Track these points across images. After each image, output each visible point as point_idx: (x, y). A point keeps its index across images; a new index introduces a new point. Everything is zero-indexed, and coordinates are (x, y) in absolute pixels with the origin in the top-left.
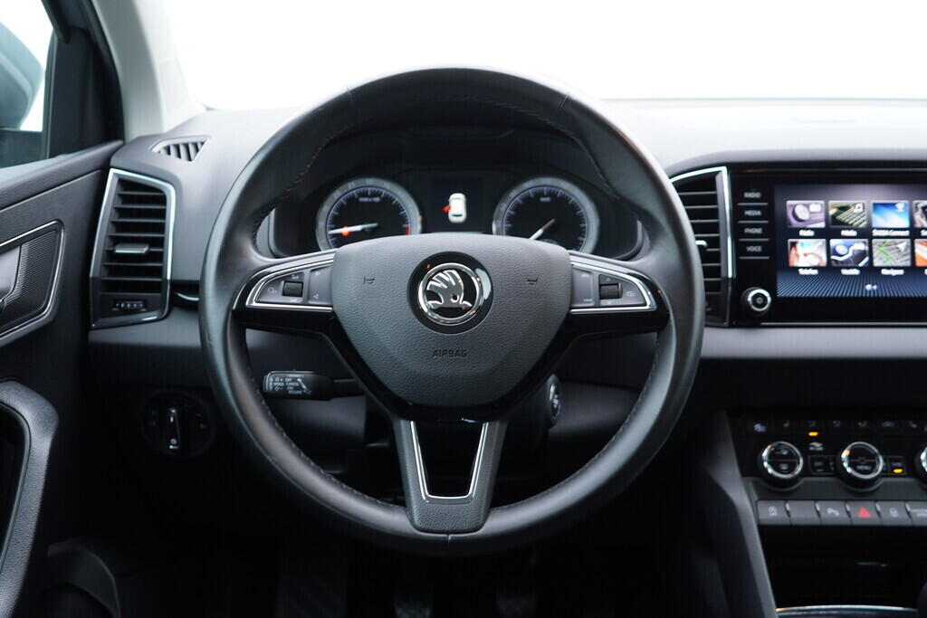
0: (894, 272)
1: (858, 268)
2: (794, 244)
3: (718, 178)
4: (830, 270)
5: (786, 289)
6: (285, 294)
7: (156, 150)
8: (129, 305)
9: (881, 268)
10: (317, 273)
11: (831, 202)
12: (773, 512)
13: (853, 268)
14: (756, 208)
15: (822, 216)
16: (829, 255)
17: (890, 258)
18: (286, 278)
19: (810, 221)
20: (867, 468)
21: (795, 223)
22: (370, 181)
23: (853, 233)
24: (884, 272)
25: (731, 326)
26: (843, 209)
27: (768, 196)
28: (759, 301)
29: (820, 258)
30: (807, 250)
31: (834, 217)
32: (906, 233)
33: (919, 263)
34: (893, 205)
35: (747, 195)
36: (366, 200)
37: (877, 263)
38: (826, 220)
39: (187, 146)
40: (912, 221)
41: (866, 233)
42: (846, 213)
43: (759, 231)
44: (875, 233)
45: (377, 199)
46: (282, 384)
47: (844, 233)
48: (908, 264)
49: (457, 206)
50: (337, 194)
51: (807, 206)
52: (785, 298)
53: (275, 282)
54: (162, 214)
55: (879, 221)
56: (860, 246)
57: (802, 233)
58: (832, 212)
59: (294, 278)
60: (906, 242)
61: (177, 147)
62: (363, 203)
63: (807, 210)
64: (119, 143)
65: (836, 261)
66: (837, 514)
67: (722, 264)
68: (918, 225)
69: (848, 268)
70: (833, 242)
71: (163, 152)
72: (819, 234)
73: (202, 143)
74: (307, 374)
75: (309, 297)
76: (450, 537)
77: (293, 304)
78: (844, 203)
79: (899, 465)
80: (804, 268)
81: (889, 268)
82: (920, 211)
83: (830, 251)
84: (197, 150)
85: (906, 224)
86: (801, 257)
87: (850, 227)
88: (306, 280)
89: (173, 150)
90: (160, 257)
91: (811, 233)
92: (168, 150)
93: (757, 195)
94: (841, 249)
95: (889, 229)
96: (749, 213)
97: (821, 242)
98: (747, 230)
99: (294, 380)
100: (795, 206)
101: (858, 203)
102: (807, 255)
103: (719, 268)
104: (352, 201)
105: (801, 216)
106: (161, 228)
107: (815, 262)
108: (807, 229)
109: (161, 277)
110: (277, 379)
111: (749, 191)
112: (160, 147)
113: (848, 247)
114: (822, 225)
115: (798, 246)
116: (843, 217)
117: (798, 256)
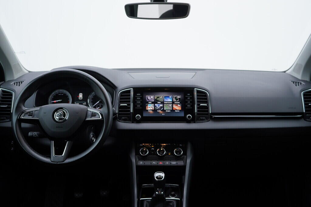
0: (168, 111)
1: (161, 110)
2: (147, 105)
3: (131, 91)
4: (155, 110)
5: (145, 115)
6: (29, 116)
7: (11, 84)
8: (3, 118)
9: (166, 110)
10: (36, 112)
11: (155, 96)
12: (141, 163)
13: (160, 110)
14: (139, 97)
15: (153, 99)
16: (154, 108)
17: (168, 108)
18: (29, 112)
19: (151, 100)
20: (162, 153)
21: (148, 101)
22: (61, 90)
23: (160, 103)
24: (166, 111)
25: (133, 123)
26: (158, 97)
27: (142, 95)
28: (138, 117)
29: (153, 108)
30: (150, 106)
31: (156, 99)
32: (171, 103)
33: (174, 109)
34: (169, 97)
35: (137, 94)
37: (165, 109)
38: (154, 100)
39: (19, 82)
40: (173, 100)
41: (163, 103)
42: (158, 98)
43: (140, 102)
44: (165, 103)
45: (63, 94)
46: (32, 135)
47: (158, 103)
48: (171, 109)
49: (81, 96)
50: (53, 93)
51: (150, 97)
52: (145, 117)
53: (27, 113)
54: (11, 98)
55: (166, 100)
56: (161, 105)
57: (149, 103)
58: (156, 98)
59: (31, 112)
60: (171, 105)
61: (17, 83)
62: (59, 95)
63: (150, 98)
64: (4, 82)
65: (156, 109)
66: (155, 163)
67: (130, 109)
68: (174, 101)
69: (159, 110)
70: (156, 104)
71: (13, 84)
72: (153, 103)
73: (23, 82)
74: (38, 133)
75: (34, 116)
76: (58, 163)
77: (30, 118)
78: (158, 96)
79: (170, 153)
80: (149, 110)
81: (167, 110)
82: (174, 98)
83: (155, 106)
84: (22, 83)
85: (171, 101)
86: (149, 108)
87: (159, 101)
88: (33, 113)
89: (16, 84)
91: (151, 103)
92: (15, 83)
93: (140, 94)
94: (157, 106)
95: (168, 102)
96: (138, 98)
97: (153, 104)
98: (137, 102)
99: (35, 134)
100: (148, 97)
101: (161, 96)
102: (150, 107)
103: (130, 110)
104: (57, 95)
105: (149, 99)
107: (152, 109)
108: (150, 102)
109: (10, 112)
110: (31, 133)
111: (138, 94)
112: (13, 83)
113: (159, 106)
114: (153, 101)
115: (148, 105)
116: (158, 99)
117: (148, 108)
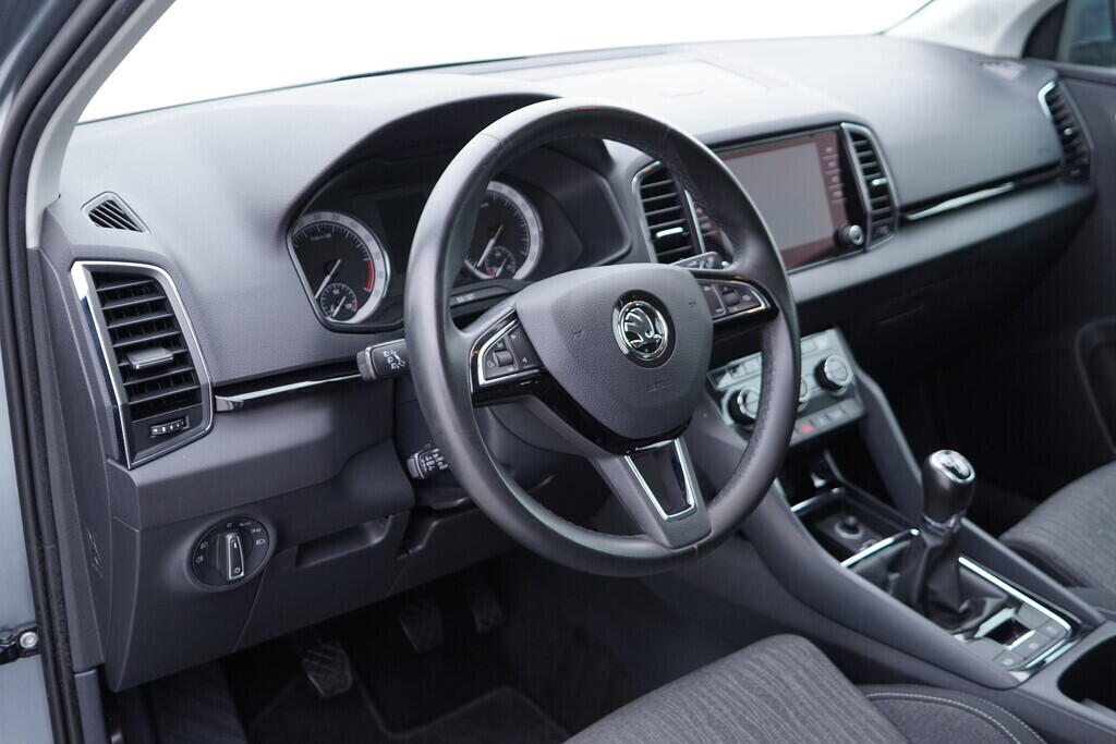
8: (164, 429)
36: (318, 238)
45: (329, 236)
46: (432, 462)
76: (695, 546)
88: (510, 347)
90: (184, 358)
106: (171, 322)
109: (193, 384)
110: (427, 459)
